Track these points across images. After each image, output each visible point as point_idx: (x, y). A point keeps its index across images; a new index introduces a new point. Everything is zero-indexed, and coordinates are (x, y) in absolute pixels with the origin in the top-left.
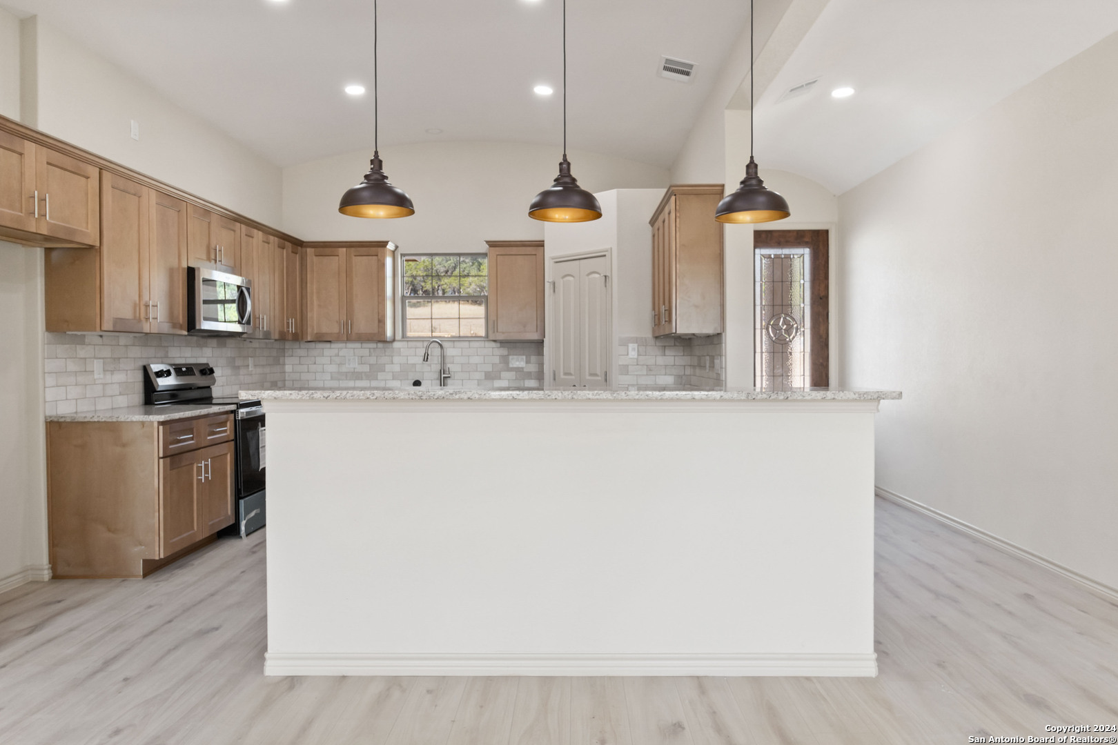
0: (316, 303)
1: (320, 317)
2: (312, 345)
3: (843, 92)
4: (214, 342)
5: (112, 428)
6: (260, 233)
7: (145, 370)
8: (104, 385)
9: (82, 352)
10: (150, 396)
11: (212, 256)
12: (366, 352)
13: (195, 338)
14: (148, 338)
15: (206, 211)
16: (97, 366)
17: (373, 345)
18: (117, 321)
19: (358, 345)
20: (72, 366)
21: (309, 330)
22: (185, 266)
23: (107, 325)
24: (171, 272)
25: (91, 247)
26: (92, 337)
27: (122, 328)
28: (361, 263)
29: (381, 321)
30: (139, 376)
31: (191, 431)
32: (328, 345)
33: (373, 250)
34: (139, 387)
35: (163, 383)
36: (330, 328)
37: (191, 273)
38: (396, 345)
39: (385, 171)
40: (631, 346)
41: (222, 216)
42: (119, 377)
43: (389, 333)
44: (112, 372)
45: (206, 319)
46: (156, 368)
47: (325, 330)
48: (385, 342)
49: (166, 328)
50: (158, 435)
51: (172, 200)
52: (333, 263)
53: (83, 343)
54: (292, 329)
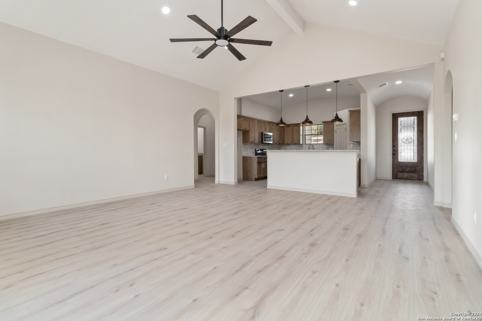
0: (286, 137)
1: (287, 140)
2: (286, 146)
3: (399, 82)
4: (267, 145)
5: (250, 158)
6: (275, 124)
7: (255, 150)
8: (250, 152)
9: (247, 146)
10: (256, 154)
11: (266, 130)
12: (297, 147)
13: (263, 144)
14: (256, 144)
15: (265, 122)
16: (249, 149)
17: (298, 146)
18: (251, 142)
19: (295, 146)
20: (246, 149)
21: (285, 143)
22: (261, 132)
23: (250, 142)
24: (259, 133)
25: (248, 131)
26: (248, 144)
27: (252, 143)
28: (295, 128)
29: (299, 140)
30: (255, 151)
31: (261, 159)
32: (289, 146)
33: (298, 125)
34: (255, 152)
35: (258, 152)
36: (289, 142)
37: (262, 133)
38: (303, 145)
39: (283, 120)
40: (351, 145)
41: (267, 122)
42: (252, 151)
43: (301, 143)
44: (251, 150)
45: (264, 141)
46: (257, 149)
47: (288, 142)
48: (300, 145)
49: (258, 143)
50: (257, 159)
51: (260, 121)
52: (290, 129)
53: (247, 145)
54: (281, 142)
